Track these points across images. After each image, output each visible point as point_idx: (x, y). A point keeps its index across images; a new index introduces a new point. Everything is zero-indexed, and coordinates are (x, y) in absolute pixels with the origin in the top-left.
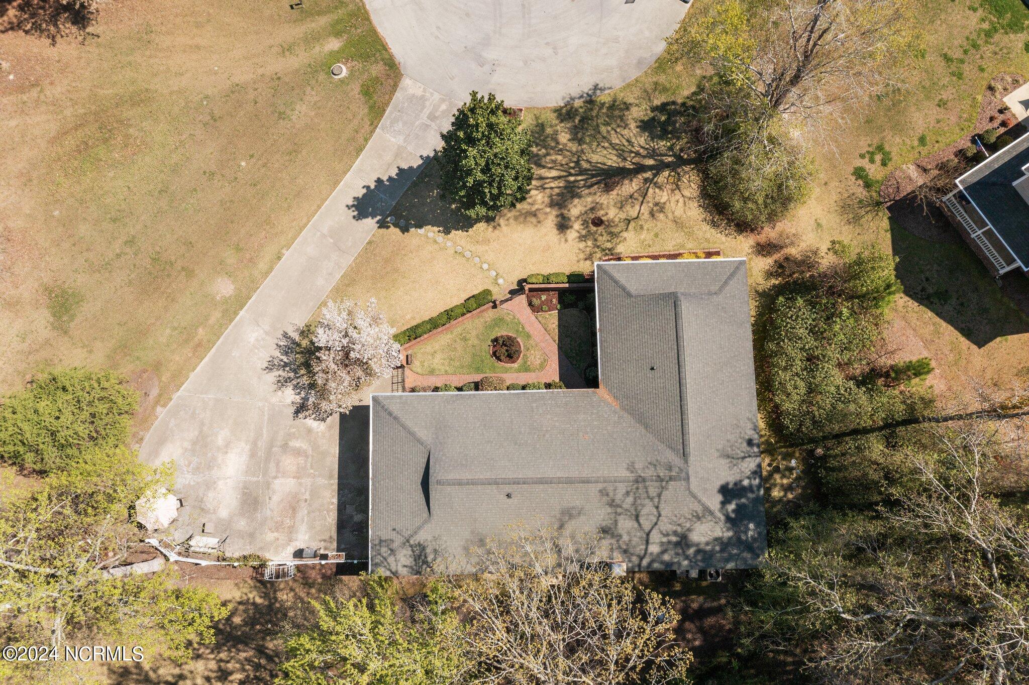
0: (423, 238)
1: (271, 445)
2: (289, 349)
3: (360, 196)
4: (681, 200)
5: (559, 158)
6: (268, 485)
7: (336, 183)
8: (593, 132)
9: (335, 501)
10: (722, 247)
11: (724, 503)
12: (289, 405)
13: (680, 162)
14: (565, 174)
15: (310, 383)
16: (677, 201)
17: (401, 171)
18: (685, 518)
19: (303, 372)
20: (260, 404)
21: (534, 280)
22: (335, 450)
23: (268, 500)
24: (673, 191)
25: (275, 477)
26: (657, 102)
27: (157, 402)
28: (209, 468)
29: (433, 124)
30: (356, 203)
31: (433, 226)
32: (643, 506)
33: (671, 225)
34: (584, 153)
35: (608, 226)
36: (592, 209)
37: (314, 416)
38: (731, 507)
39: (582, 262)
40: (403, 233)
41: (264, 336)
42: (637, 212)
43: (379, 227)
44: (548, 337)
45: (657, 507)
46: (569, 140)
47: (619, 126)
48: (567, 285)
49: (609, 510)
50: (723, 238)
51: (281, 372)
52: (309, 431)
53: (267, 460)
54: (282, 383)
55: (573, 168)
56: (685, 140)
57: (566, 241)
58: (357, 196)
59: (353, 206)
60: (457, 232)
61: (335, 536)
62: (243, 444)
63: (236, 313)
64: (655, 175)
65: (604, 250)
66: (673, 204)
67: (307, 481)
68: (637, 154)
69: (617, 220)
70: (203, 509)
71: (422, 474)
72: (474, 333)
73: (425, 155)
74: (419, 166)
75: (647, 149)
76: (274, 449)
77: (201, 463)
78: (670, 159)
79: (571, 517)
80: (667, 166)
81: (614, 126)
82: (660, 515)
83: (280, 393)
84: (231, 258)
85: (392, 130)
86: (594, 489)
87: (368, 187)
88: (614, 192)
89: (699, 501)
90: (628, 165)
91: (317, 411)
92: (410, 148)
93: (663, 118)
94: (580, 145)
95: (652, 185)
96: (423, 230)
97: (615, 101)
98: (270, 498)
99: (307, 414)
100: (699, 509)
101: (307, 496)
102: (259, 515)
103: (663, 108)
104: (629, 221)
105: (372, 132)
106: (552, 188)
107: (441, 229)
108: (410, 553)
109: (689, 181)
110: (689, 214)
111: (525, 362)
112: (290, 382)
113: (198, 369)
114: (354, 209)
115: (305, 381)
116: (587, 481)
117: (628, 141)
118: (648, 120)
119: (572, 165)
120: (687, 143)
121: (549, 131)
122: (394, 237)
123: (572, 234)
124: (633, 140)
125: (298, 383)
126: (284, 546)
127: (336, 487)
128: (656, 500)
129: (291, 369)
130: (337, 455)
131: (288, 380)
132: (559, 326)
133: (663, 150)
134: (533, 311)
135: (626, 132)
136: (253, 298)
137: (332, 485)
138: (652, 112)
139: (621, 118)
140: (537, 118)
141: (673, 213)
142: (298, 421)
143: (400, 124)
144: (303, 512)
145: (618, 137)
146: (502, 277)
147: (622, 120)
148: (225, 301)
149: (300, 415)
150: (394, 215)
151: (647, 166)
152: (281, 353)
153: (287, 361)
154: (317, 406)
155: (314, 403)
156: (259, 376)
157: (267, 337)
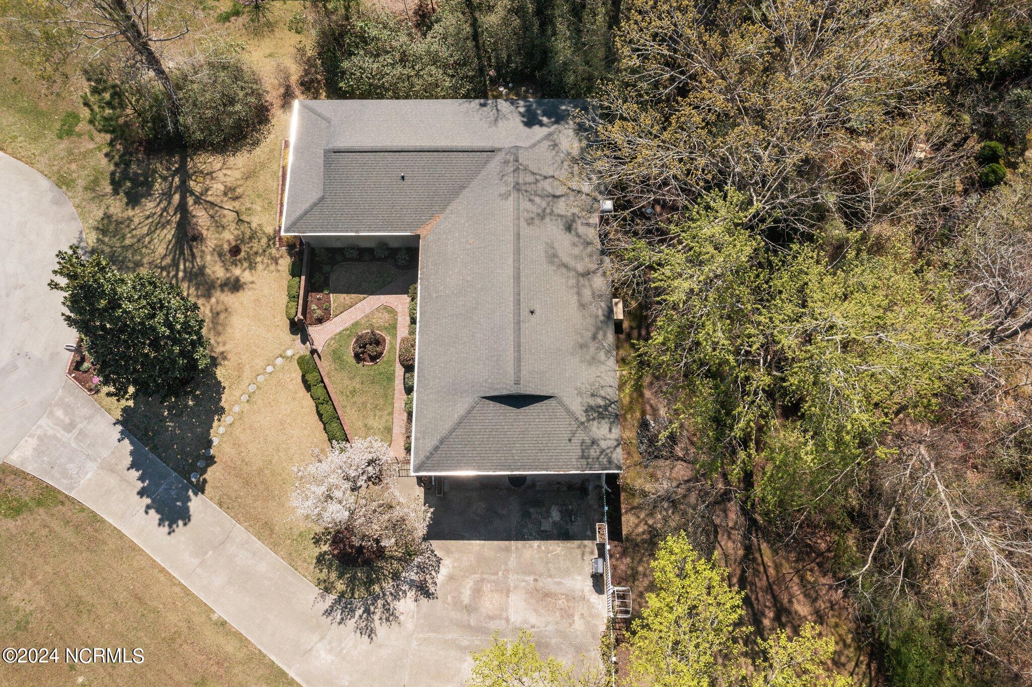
0: (225, 440)
1: (468, 628)
2: (346, 608)
3: (158, 516)
4: (224, 171)
6: (517, 630)
7: (134, 548)
8: (130, 252)
9: (536, 544)
10: (281, 139)
11: (541, 124)
12: (418, 606)
13: (181, 170)
15: (392, 578)
16: (225, 175)
17: (134, 465)
18: (556, 156)
19: (377, 588)
20: (414, 644)
21: (293, 311)
22: (476, 545)
23: (535, 630)
24: (213, 179)
25: (507, 620)
26: (109, 189)
29: (80, 426)
30: (167, 523)
31: (211, 427)
32: (543, 189)
33: (249, 183)
34: (154, 261)
35: (242, 241)
36: (220, 255)
37: (433, 573)
38: (545, 120)
39: (279, 268)
40: (215, 462)
41: (326, 642)
42: (230, 213)
43: (203, 492)
44: (360, 305)
45: (546, 178)
47: (128, 226)
48: (303, 278)
49: (547, 219)
50: (272, 136)
51: (376, 617)
52: (451, 578)
53: (485, 631)
54: (390, 615)
55: (169, 273)
56: (158, 165)
57: (253, 282)
58: (157, 522)
59: (170, 526)
60: (223, 400)
61: (577, 543)
64: (192, 193)
65: (269, 246)
66: (228, 179)
67: (513, 579)
68: (165, 209)
69: (236, 232)
71: (508, 407)
72: (347, 382)
73: (119, 436)
74: (132, 443)
75: (161, 201)
76: (472, 623)
78: (177, 179)
79: (555, 255)
80: (183, 182)
81: (127, 231)
82: (553, 177)
83: (402, 618)
85: (77, 477)
86: (525, 230)
87: (148, 507)
88: (205, 232)
89: (539, 142)
90: (176, 218)
91: (428, 569)
92: (105, 454)
93: (129, 184)
94: (142, 265)
95: (203, 197)
96: (214, 439)
97: (97, 229)
98: (533, 627)
99: (430, 581)
100: (546, 143)
101: (530, 579)
102: (554, 641)
103: (116, 185)
104: (240, 220)
105: (73, 501)
107: (216, 418)
108: (595, 423)
109: (205, 163)
110: (240, 166)
111: (386, 328)
112: (389, 604)
114: (174, 525)
115: (389, 586)
116: (518, 236)
117: (148, 218)
118: (128, 198)
120: (161, 163)
122: (218, 473)
123: (246, 276)
124: (148, 213)
125: (391, 594)
126: (591, 606)
127: (520, 544)
128: (538, 177)
129: (373, 604)
130: (483, 542)
131: (387, 607)
132: (347, 292)
133: (165, 185)
134: (328, 319)
135: (136, 220)
136: (273, 658)
137: (517, 548)
138: (118, 194)
139: (118, 223)
141: (237, 180)
142: (439, 593)
143: (70, 466)
144: (548, 584)
145: (141, 228)
146: (284, 351)
147: (122, 223)
149: (432, 590)
150: (190, 474)
151: (180, 201)
152: (352, 617)
153: (362, 609)
154: (422, 568)
155: (417, 573)
156: (379, 646)
157: (328, 637)
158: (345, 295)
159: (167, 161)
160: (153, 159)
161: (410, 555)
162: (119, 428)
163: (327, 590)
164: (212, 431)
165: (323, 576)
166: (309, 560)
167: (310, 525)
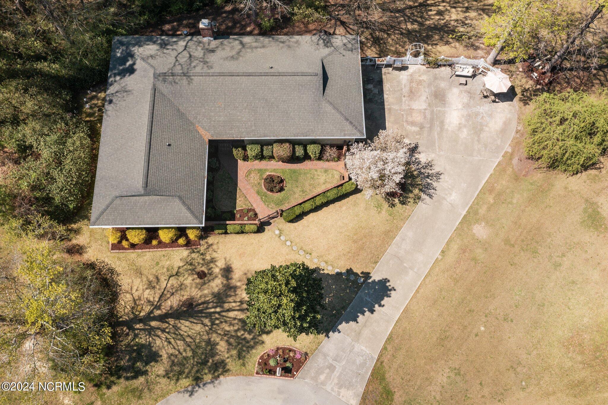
0: (336, 265)
1: (431, 128)
2: (427, 187)
3: (386, 298)
4: (134, 291)
5: (227, 328)
6: (430, 105)
7: (406, 311)
8: (197, 350)
9: (385, 96)
10: (109, 254)
11: (134, 64)
12: (423, 152)
13: (129, 324)
14: (224, 314)
15: (410, 165)
16: (137, 290)
17: (355, 320)
18: (160, 56)
19: (415, 173)
20: (442, 153)
21: (252, 226)
23: (429, 97)
24: (140, 299)
25: (425, 109)
26: (141, 379)
27: (512, 154)
28: (469, 115)
29: (331, 361)
30: (389, 292)
31: (328, 274)
32: (186, 62)
33: (145, 272)
34: (206, 331)
35: (193, 270)
36: (204, 284)
38: (129, 63)
40: (351, 268)
41: (446, 197)
42: (170, 282)
43: (369, 273)
44: (244, 192)
45: (177, 60)
46: (218, 344)
47: (176, 356)
48: (228, 222)
49: (208, 60)
50: (106, 260)
51: (430, 172)
53: (432, 120)
54: (429, 165)
55: (217, 319)
57: (225, 259)
58: (388, 298)
59: (390, 290)
61: (384, 77)
62: (450, 129)
63: (468, 212)
64: (152, 312)
65: (198, 252)
66: (141, 287)
67: (404, 107)
68: (163, 331)
70: (469, 93)
71: (328, 84)
72: (297, 195)
73: (336, 333)
74: (341, 323)
75: (156, 335)
76: (429, 126)
77: (475, 118)
78: (138, 326)
80: (141, 321)
81: (180, 356)
82: (176, 57)
83: (429, 159)
84: (479, 252)
85: (364, 357)
87: (380, 305)
88: (185, 297)
89: (149, 64)
90: (172, 321)
92: (349, 340)
93: (138, 364)
94: (209, 339)
95: (155, 303)
96: (336, 271)
97: (177, 380)
98: (427, 98)
99: (409, 146)
101: (404, 99)
102: (433, 89)
103: (138, 374)
104: (176, 274)
105: (380, 356)
106: (235, 302)
107: (322, 272)
108: (333, 44)
109: (125, 307)
110: (130, 280)
111: (261, 175)
112: (423, 166)
113: (488, 175)
114: (390, 288)
115: (413, 167)
116: (221, 74)
117: (170, 343)
118: (151, 362)
119: (217, 322)
120: (122, 341)
121: (234, 352)
122: (358, 266)
123: (221, 264)
124: (166, 343)
125: (418, 165)
126: (415, 72)
127: (386, 104)
128: (177, 64)
129: (424, 174)
130: (386, 121)
131: (424, 167)
132: (236, 199)
133: (142, 334)
134: (254, 210)
135: (171, 351)
136: (458, 223)
137: (388, 105)
138: (147, 370)
139: (173, 364)
140: (244, 365)
141: (142, 280)
142: (415, 142)
143: (358, 362)
144: (405, 91)
145: (178, 346)
146: (276, 235)
148: (477, 221)
149: (413, 145)
150: (359, 283)
151: (157, 321)
152: (432, 184)
153: (427, 179)
156: (445, 169)
157: (444, 196)
158: (237, 201)
159: (120, 337)
162: (331, 333)
163: (419, 198)
164: (330, 274)
165: (412, 200)
166: (404, 209)
167: (384, 210)
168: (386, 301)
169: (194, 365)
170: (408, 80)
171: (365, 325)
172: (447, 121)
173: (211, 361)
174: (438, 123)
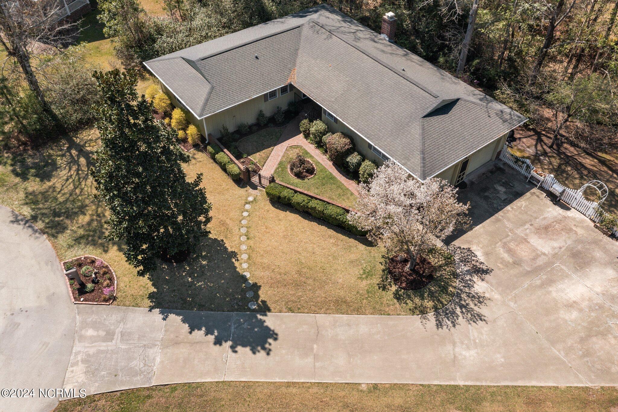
0: (253, 270)
1: (529, 273)
2: (447, 314)
3: (248, 349)
6: (555, 255)
8: (69, 203)
9: (509, 208)
12: (487, 282)
13: (73, 146)
15: (454, 278)
18: (333, 20)
19: (451, 289)
20: (512, 304)
23: (563, 249)
26: (17, 180)
28: (601, 307)
37: (473, 258)
40: (260, 286)
41: (458, 344)
43: (269, 310)
44: (273, 154)
46: (85, 214)
47: (54, 191)
48: (225, 150)
49: (362, 40)
51: (472, 305)
52: (487, 254)
53: (541, 268)
54: (480, 299)
56: (51, 152)
59: (264, 348)
60: (229, 247)
61: (528, 194)
62: (554, 294)
74: (178, 314)
75: (70, 167)
76: (529, 269)
78: (74, 152)
79: (383, 51)
80: (81, 151)
82: (343, 27)
83: (487, 295)
85: (146, 368)
91: (468, 259)
92: (160, 336)
93: (33, 171)
94: (87, 206)
96: (245, 274)
97: (27, 204)
98: (560, 248)
99: (478, 264)
101: (528, 226)
102: (579, 247)
103: (22, 175)
112: (470, 293)
114: (267, 346)
115: (457, 283)
118: (39, 178)
121: (81, 232)
122: (269, 292)
125: (465, 286)
127: (501, 213)
129: (461, 300)
131: (471, 295)
132: (259, 151)
133: (66, 159)
135: (58, 185)
137: (502, 216)
138: (28, 179)
140: (70, 247)
142: (491, 266)
143: (133, 364)
144: (539, 222)
146: (247, 199)
149: (485, 268)
150: (247, 306)
152: (458, 316)
153: (458, 307)
154: (465, 261)
155: (465, 265)
156: (495, 321)
157: (457, 340)
160: (44, 150)
161: (449, 258)
162: (157, 311)
163: (423, 312)
164: (237, 270)
165: (410, 304)
166: (391, 303)
167: (369, 282)
168: (244, 351)
169: (50, 208)
170: (556, 217)
171: (193, 344)
172: (560, 286)
173: (61, 218)
174: (544, 277)
